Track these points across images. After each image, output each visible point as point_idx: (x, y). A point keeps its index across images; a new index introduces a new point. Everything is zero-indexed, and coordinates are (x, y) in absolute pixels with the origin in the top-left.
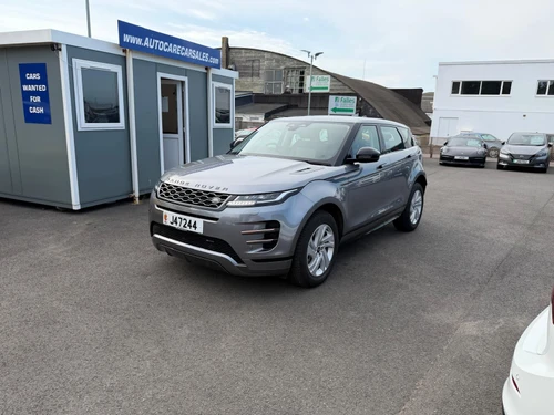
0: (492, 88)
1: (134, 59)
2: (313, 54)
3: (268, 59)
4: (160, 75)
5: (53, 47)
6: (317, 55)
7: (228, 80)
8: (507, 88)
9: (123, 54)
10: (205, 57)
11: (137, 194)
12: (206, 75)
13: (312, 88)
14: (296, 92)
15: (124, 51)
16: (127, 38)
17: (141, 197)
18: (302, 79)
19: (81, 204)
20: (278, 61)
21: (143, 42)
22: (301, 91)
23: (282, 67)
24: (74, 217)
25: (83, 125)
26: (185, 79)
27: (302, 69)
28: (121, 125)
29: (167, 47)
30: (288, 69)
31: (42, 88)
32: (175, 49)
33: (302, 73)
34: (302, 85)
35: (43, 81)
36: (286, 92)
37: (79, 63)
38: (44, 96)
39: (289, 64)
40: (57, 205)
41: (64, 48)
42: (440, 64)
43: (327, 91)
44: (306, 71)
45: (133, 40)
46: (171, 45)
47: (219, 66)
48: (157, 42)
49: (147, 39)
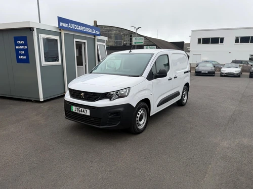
0: (215, 41)
1: (64, 33)
2: (136, 28)
3: (115, 30)
4: (75, 40)
5: (31, 29)
6: (138, 28)
7: (103, 41)
8: (222, 40)
9: (60, 31)
10: (94, 31)
13: (135, 43)
14: (128, 45)
15: (60, 30)
18: (131, 39)
19: (44, 98)
20: (119, 31)
21: (68, 26)
22: (131, 44)
23: (122, 34)
24: (41, 104)
25: (44, 63)
26: (85, 41)
27: (131, 34)
28: (59, 63)
29: (78, 27)
30: (125, 35)
31: (25, 47)
32: (82, 28)
33: (131, 36)
34: (131, 41)
35: (26, 44)
36: (124, 45)
37: (42, 36)
38: (26, 51)
39: (125, 32)
40: (33, 99)
41: (35, 30)
42: (192, 31)
43: (143, 44)
44: (133, 35)
45: (64, 25)
46: (80, 27)
47: (99, 35)
48: (74, 25)
49: (70, 24)
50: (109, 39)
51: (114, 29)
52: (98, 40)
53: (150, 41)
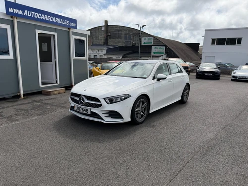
1: (17, 22)
2: (141, 26)
3: (125, 30)
4: (38, 31)
6: (143, 26)
7: (84, 35)
8: (239, 41)
10: (67, 23)
11: (22, 93)
12: (69, 32)
13: (144, 43)
14: (137, 45)
16: (11, 10)
17: (24, 95)
20: (129, 31)
21: (23, 13)
23: (131, 34)
29: (40, 16)
32: (46, 18)
36: (133, 45)
39: (135, 32)
42: (206, 30)
43: (152, 44)
44: (142, 35)
45: (16, 11)
46: (43, 15)
47: (76, 28)
48: (33, 13)
49: (26, 11)
50: (119, 39)
51: (124, 28)
52: (74, 34)
53: (160, 41)
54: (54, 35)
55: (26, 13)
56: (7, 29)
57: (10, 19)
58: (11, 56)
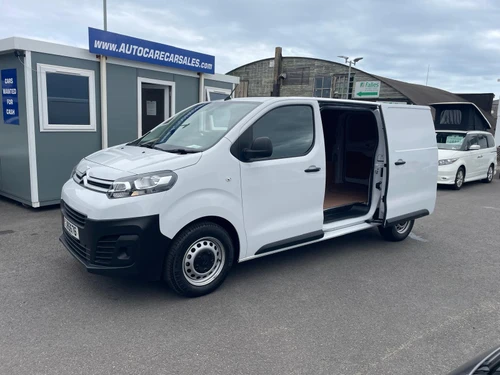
2: (352, 59)
3: (318, 67)
4: (140, 80)
5: (19, 54)
6: (356, 60)
7: (227, 85)
10: (195, 63)
12: (199, 79)
13: (360, 94)
15: (98, 57)
16: (98, 44)
18: (351, 85)
19: (40, 201)
20: (327, 68)
21: (118, 48)
22: (350, 96)
23: (331, 74)
24: (33, 214)
25: (45, 126)
27: (352, 75)
29: (147, 53)
31: (14, 91)
32: (158, 55)
33: (352, 79)
34: (351, 91)
35: (14, 86)
37: (44, 69)
39: (340, 71)
41: (28, 55)
43: (377, 96)
44: (355, 77)
45: (106, 46)
46: (152, 51)
47: (212, 71)
48: (135, 47)
49: (123, 45)
50: (304, 86)
51: (316, 63)
52: (209, 83)
53: (396, 90)
54: (170, 87)
55: (123, 48)
56: (87, 78)
57: (95, 59)
58: (92, 126)
